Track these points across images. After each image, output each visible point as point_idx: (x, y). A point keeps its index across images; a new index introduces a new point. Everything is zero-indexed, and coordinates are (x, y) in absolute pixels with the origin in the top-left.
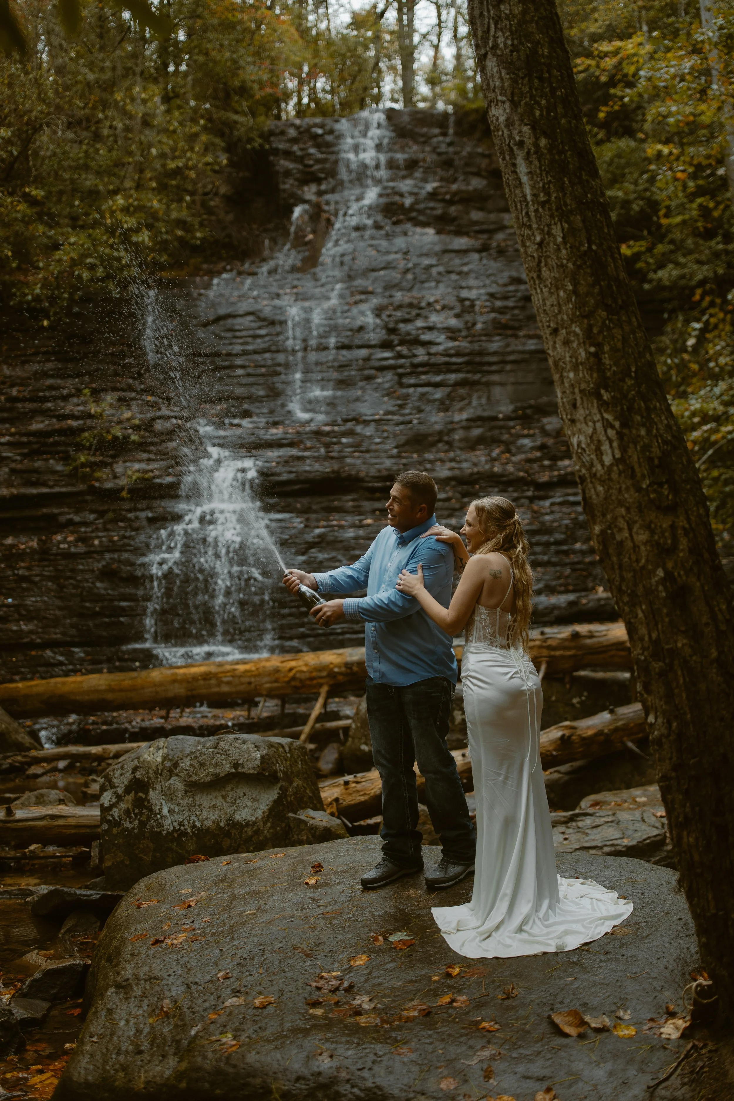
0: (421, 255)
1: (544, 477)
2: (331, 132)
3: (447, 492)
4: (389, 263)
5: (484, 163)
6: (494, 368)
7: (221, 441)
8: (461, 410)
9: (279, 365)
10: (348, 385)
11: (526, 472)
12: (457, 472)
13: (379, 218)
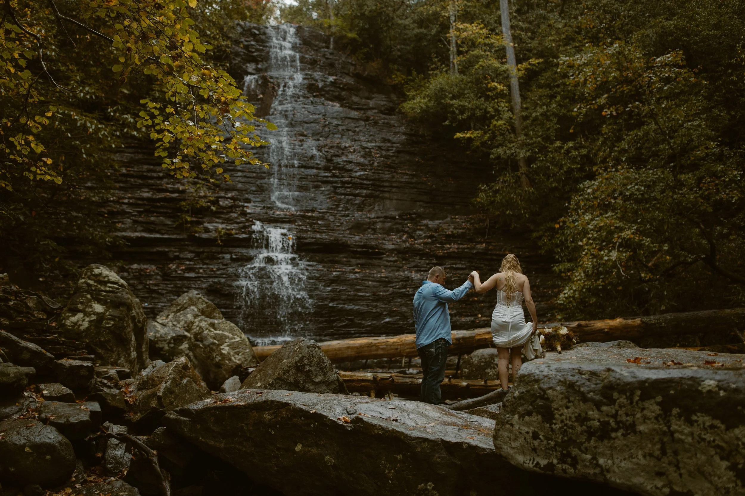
0: (333, 118)
1: (440, 253)
2: (265, 34)
3: (394, 257)
4: (316, 120)
5: (352, 68)
6: (386, 189)
8: (369, 211)
9: (264, 173)
10: (305, 190)
11: (430, 249)
12: (397, 247)
13: (306, 92)
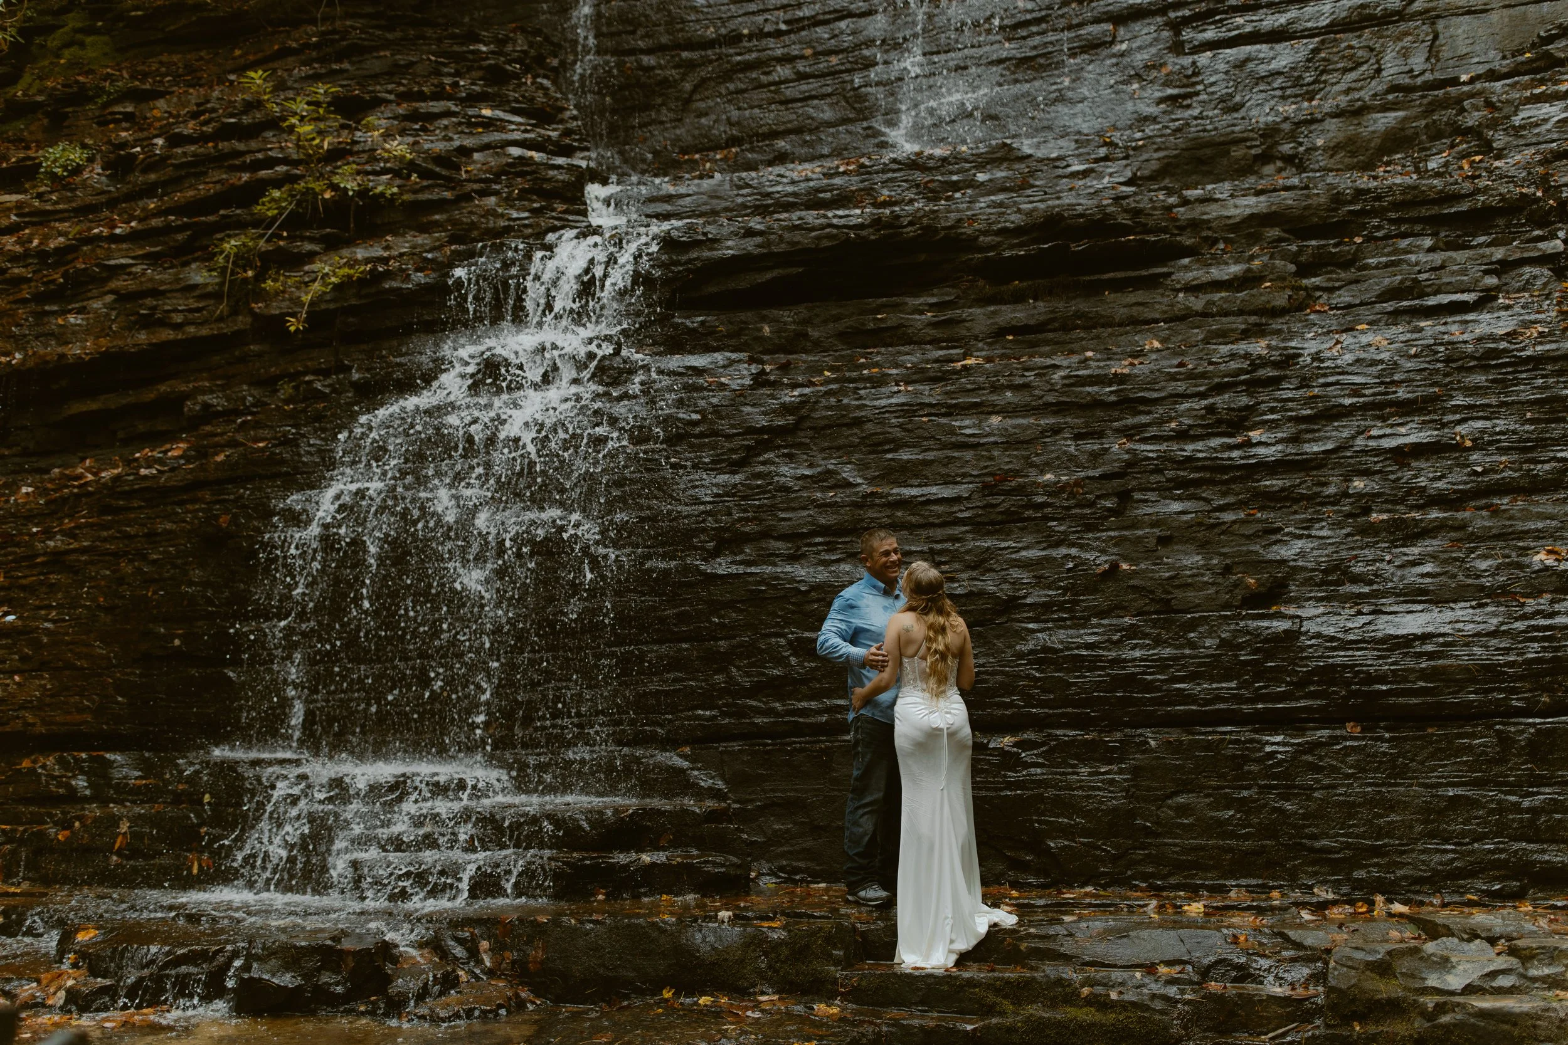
3: (1248, 259)
7: (668, 207)
9: (870, 43)
